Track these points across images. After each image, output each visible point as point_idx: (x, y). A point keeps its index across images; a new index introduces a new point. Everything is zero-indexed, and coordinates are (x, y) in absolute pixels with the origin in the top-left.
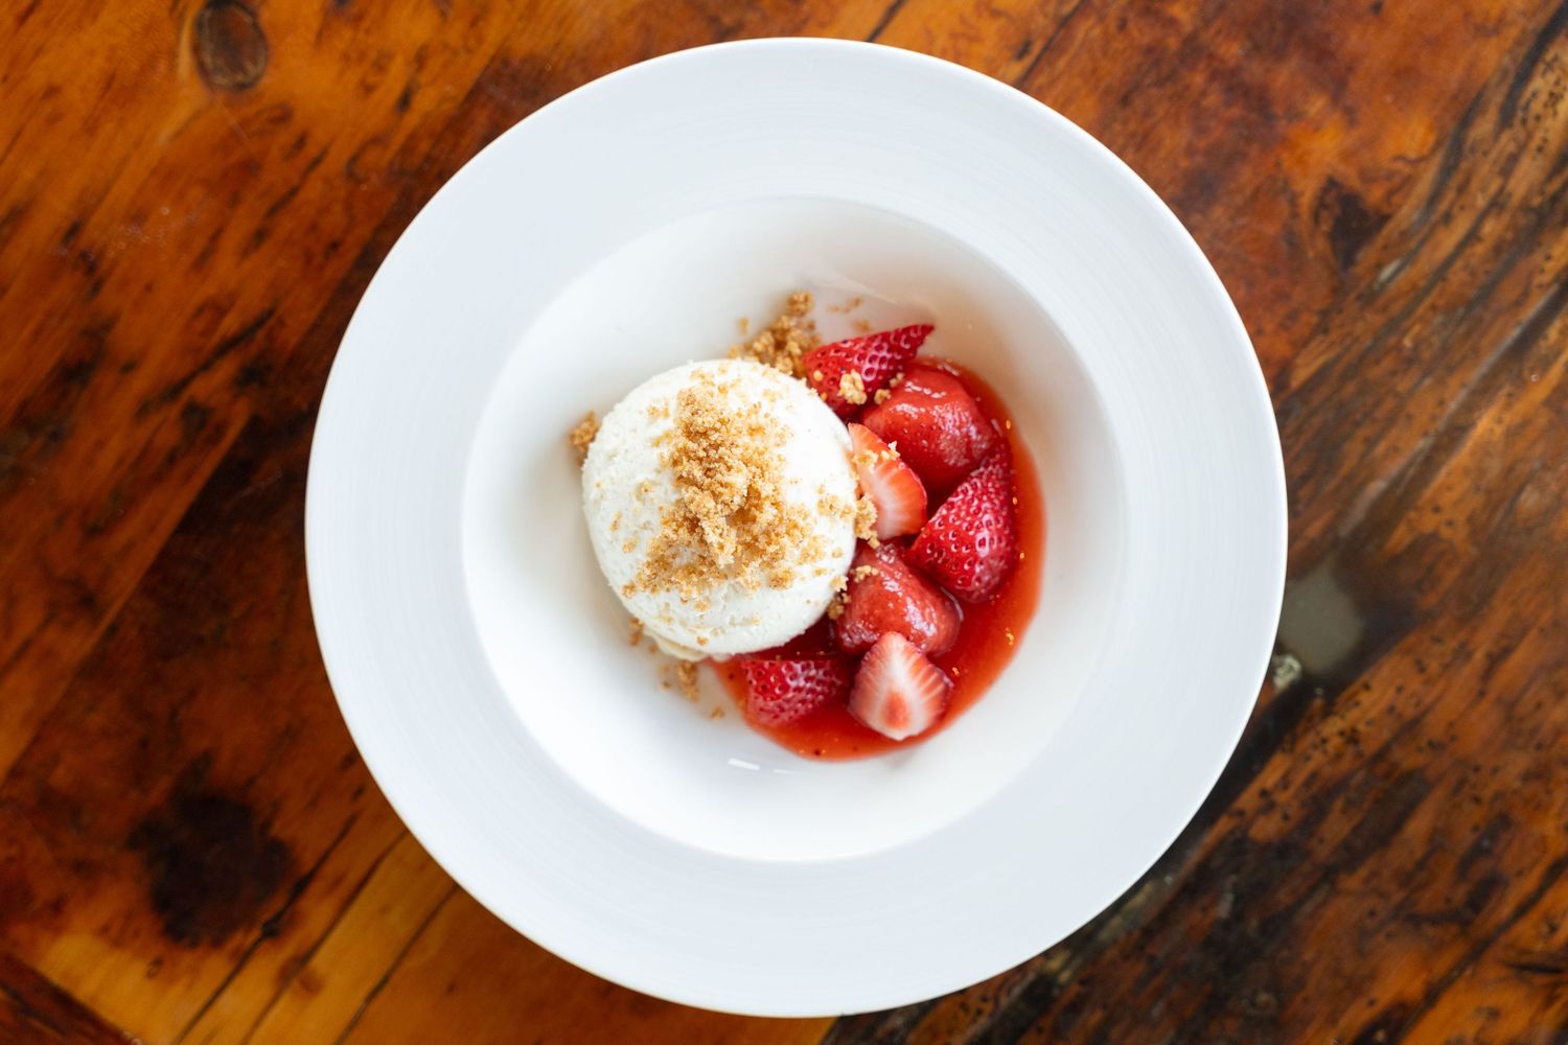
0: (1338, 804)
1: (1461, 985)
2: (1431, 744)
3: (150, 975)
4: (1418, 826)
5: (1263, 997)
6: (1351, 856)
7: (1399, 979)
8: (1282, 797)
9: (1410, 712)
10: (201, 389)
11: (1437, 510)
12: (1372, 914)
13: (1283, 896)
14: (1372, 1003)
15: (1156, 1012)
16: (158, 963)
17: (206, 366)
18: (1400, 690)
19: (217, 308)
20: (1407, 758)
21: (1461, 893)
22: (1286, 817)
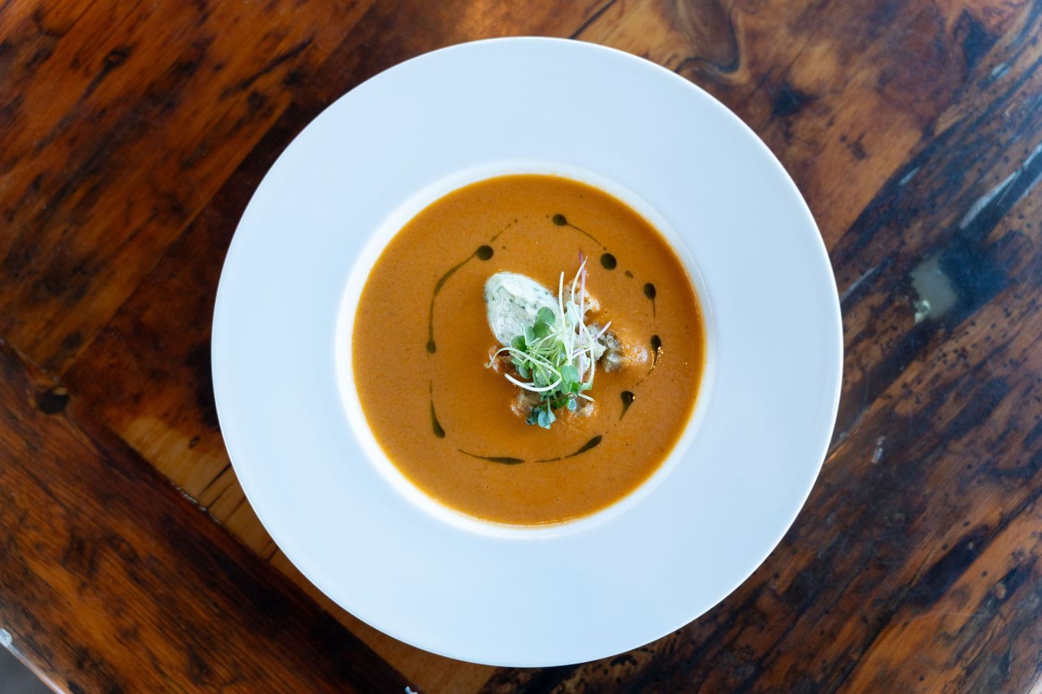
0: (952, 395)
1: (1023, 516)
2: (1011, 361)
3: (191, 446)
4: (1001, 414)
5: (898, 516)
6: (958, 429)
7: (984, 510)
8: (916, 389)
9: (999, 342)
10: (262, 84)
11: (1021, 217)
12: (970, 467)
14: (967, 524)
16: (196, 439)
17: (267, 70)
18: (993, 326)
19: (278, 36)
20: (997, 370)
21: (1026, 457)
22: (918, 402)
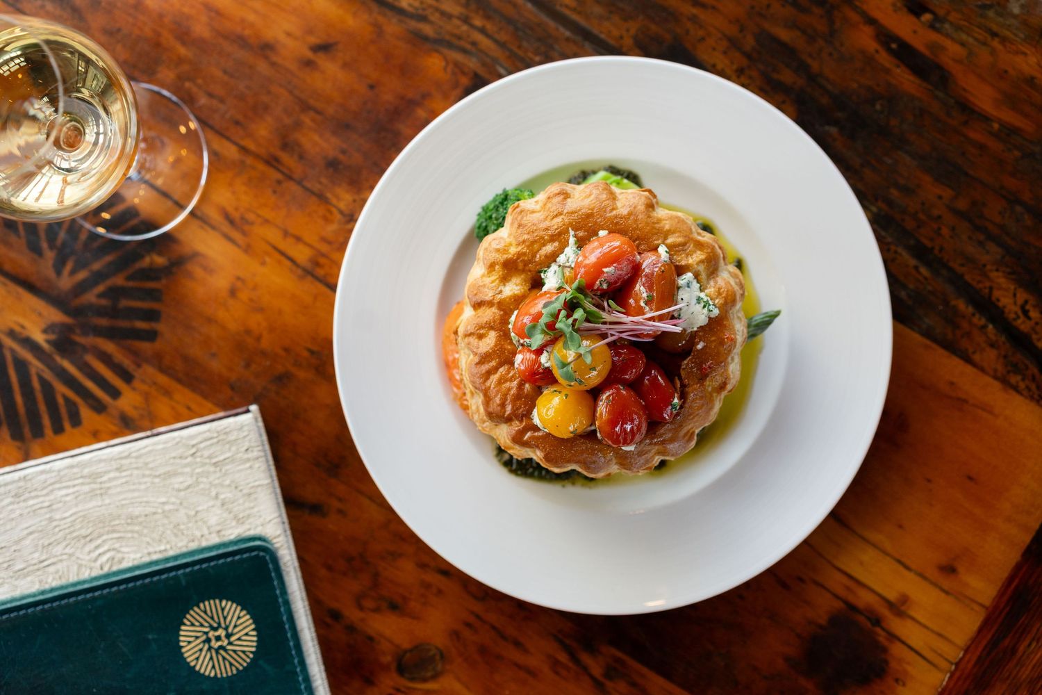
13: (825, 101)
15: (889, 161)
